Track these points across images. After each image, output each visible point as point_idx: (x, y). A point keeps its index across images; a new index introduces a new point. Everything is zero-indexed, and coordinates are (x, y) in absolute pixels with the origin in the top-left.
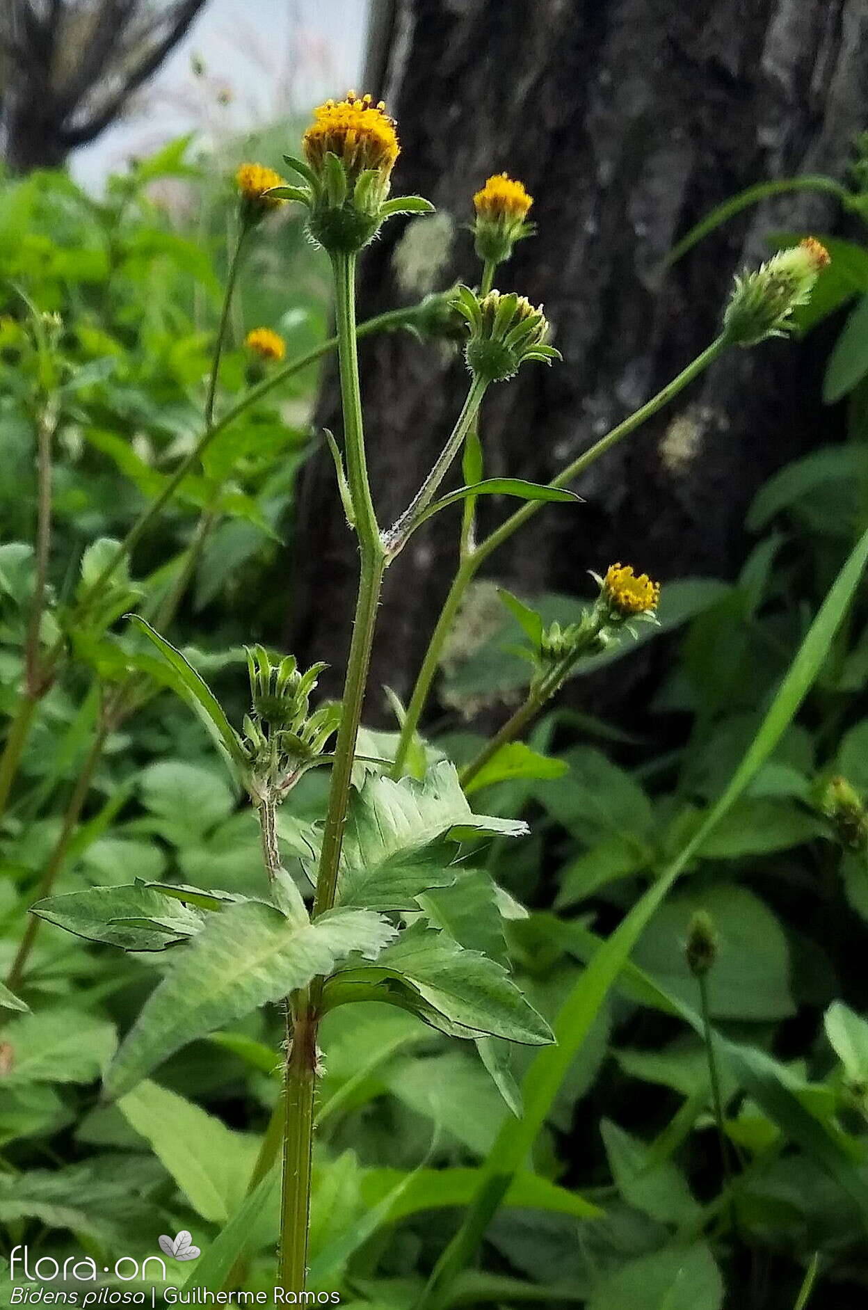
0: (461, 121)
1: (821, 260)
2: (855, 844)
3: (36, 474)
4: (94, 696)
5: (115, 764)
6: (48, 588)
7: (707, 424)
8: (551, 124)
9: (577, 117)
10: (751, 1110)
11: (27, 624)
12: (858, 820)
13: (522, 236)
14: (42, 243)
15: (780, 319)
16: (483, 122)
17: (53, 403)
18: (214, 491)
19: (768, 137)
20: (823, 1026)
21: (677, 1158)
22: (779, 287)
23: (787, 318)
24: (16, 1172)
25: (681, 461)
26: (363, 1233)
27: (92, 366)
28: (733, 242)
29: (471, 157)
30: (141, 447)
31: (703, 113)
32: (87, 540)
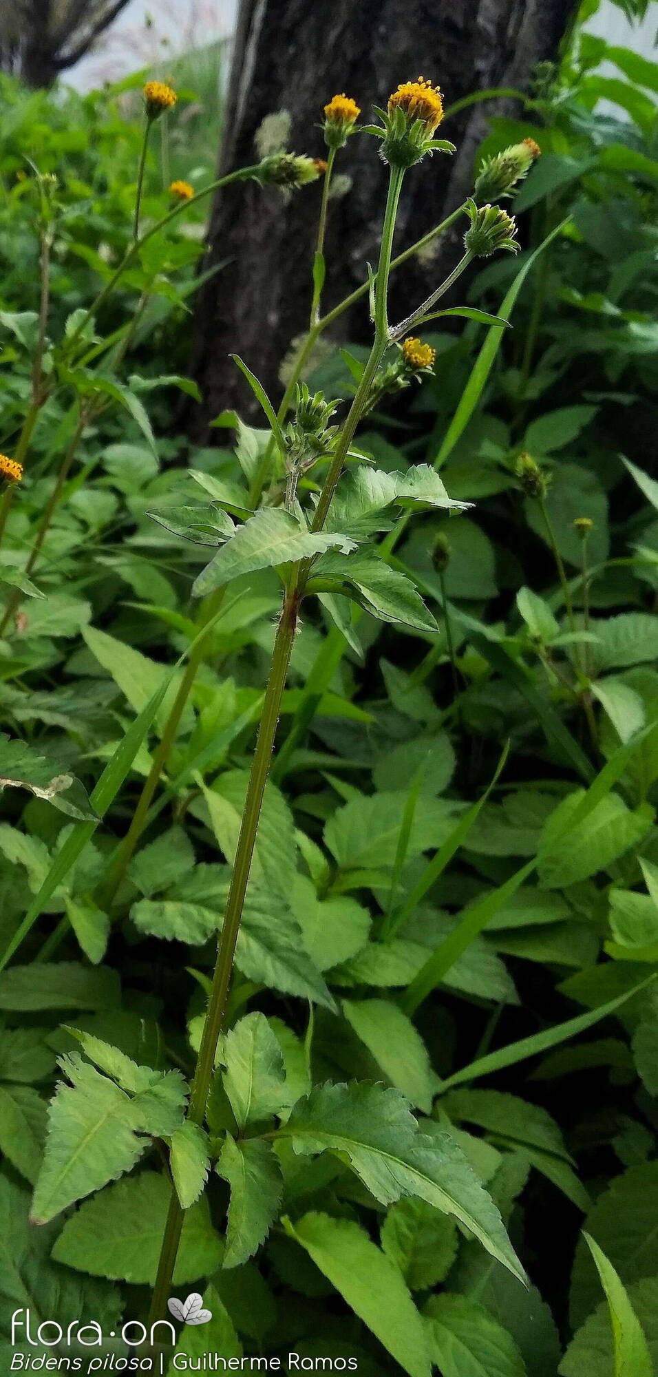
0: (296, 55)
1: (535, 152)
2: (535, 493)
3: (40, 270)
4: (76, 407)
5: (88, 444)
6: (47, 339)
7: (444, 238)
8: (350, 56)
9: (366, 53)
10: (471, 652)
11: (34, 362)
12: (536, 478)
13: (353, 132)
14: (44, 129)
15: (508, 188)
16: (309, 56)
17: (51, 229)
18: (150, 281)
19: (481, 65)
20: (516, 603)
21: (427, 683)
22: (509, 168)
23: (513, 186)
24: (30, 691)
25: (428, 260)
26: (238, 728)
27: (76, 206)
28: (460, 128)
29: (302, 77)
30: (105, 252)
31: (442, 52)
32: (69, 310)
